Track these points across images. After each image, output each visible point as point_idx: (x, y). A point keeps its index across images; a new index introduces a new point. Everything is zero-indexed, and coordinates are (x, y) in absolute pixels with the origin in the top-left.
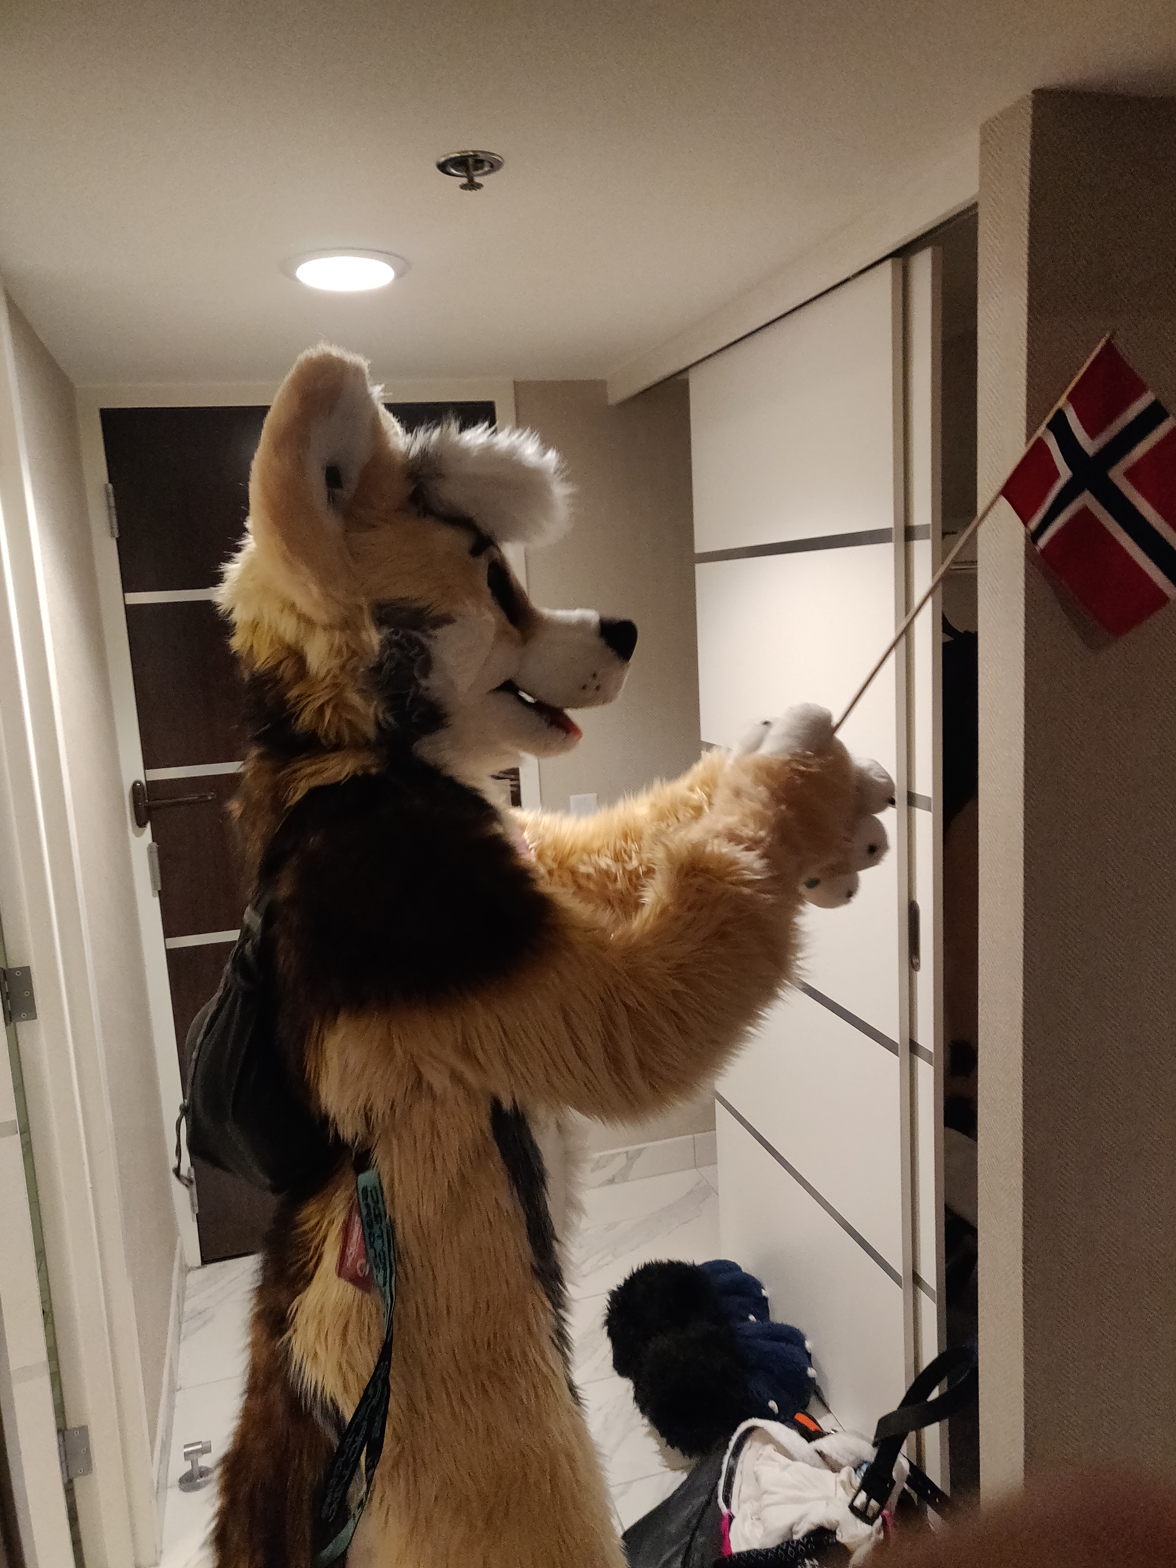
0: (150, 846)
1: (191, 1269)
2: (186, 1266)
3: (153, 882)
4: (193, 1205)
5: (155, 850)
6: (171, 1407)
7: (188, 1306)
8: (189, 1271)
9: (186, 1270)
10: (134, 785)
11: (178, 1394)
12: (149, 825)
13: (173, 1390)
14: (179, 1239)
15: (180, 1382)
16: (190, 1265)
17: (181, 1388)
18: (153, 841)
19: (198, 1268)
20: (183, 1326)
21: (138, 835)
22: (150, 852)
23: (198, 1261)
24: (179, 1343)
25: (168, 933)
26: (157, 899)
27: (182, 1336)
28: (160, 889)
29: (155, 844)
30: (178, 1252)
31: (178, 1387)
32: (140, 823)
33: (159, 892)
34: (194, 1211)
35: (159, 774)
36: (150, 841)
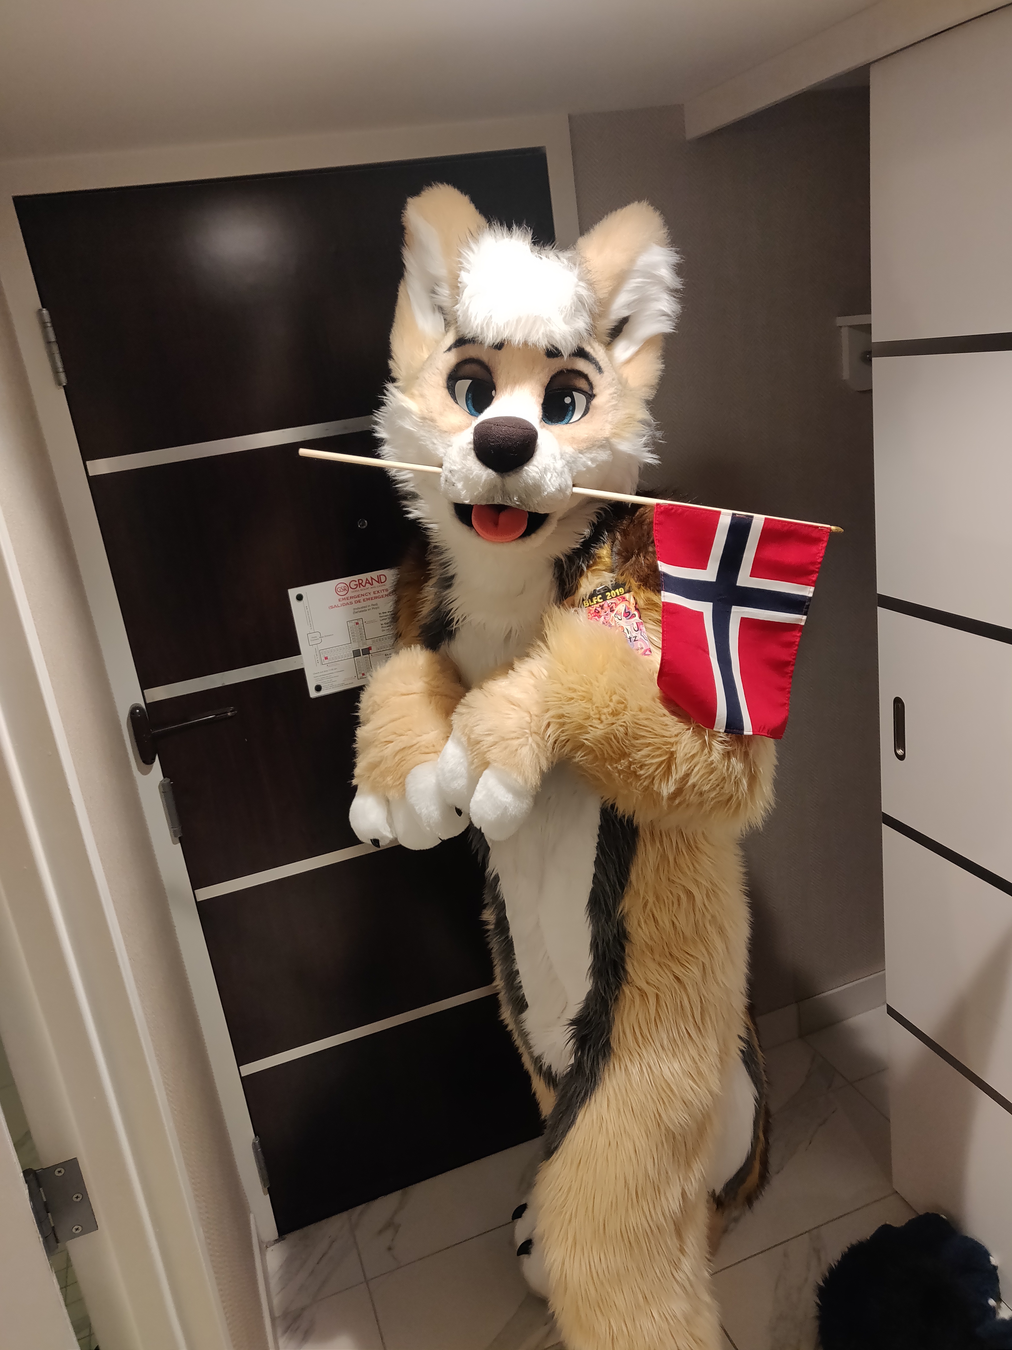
0: (162, 785)
1: (269, 1245)
2: (263, 1244)
5: (168, 787)
8: (266, 1246)
10: (132, 710)
12: (157, 758)
14: (251, 1215)
16: (268, 1241)
18: (164, 777)
19: (276, 1242)
21: (145, 773)
22: (163, 790)
23: (275, 1235)
25: (196, 881)
26: (178, 849)
28: (180, 835)
29: (167, 781)
30: (253, 1227)
32: (146, 759)
34: (264, 1185)
35: (160, 693)
36: (162, 778)
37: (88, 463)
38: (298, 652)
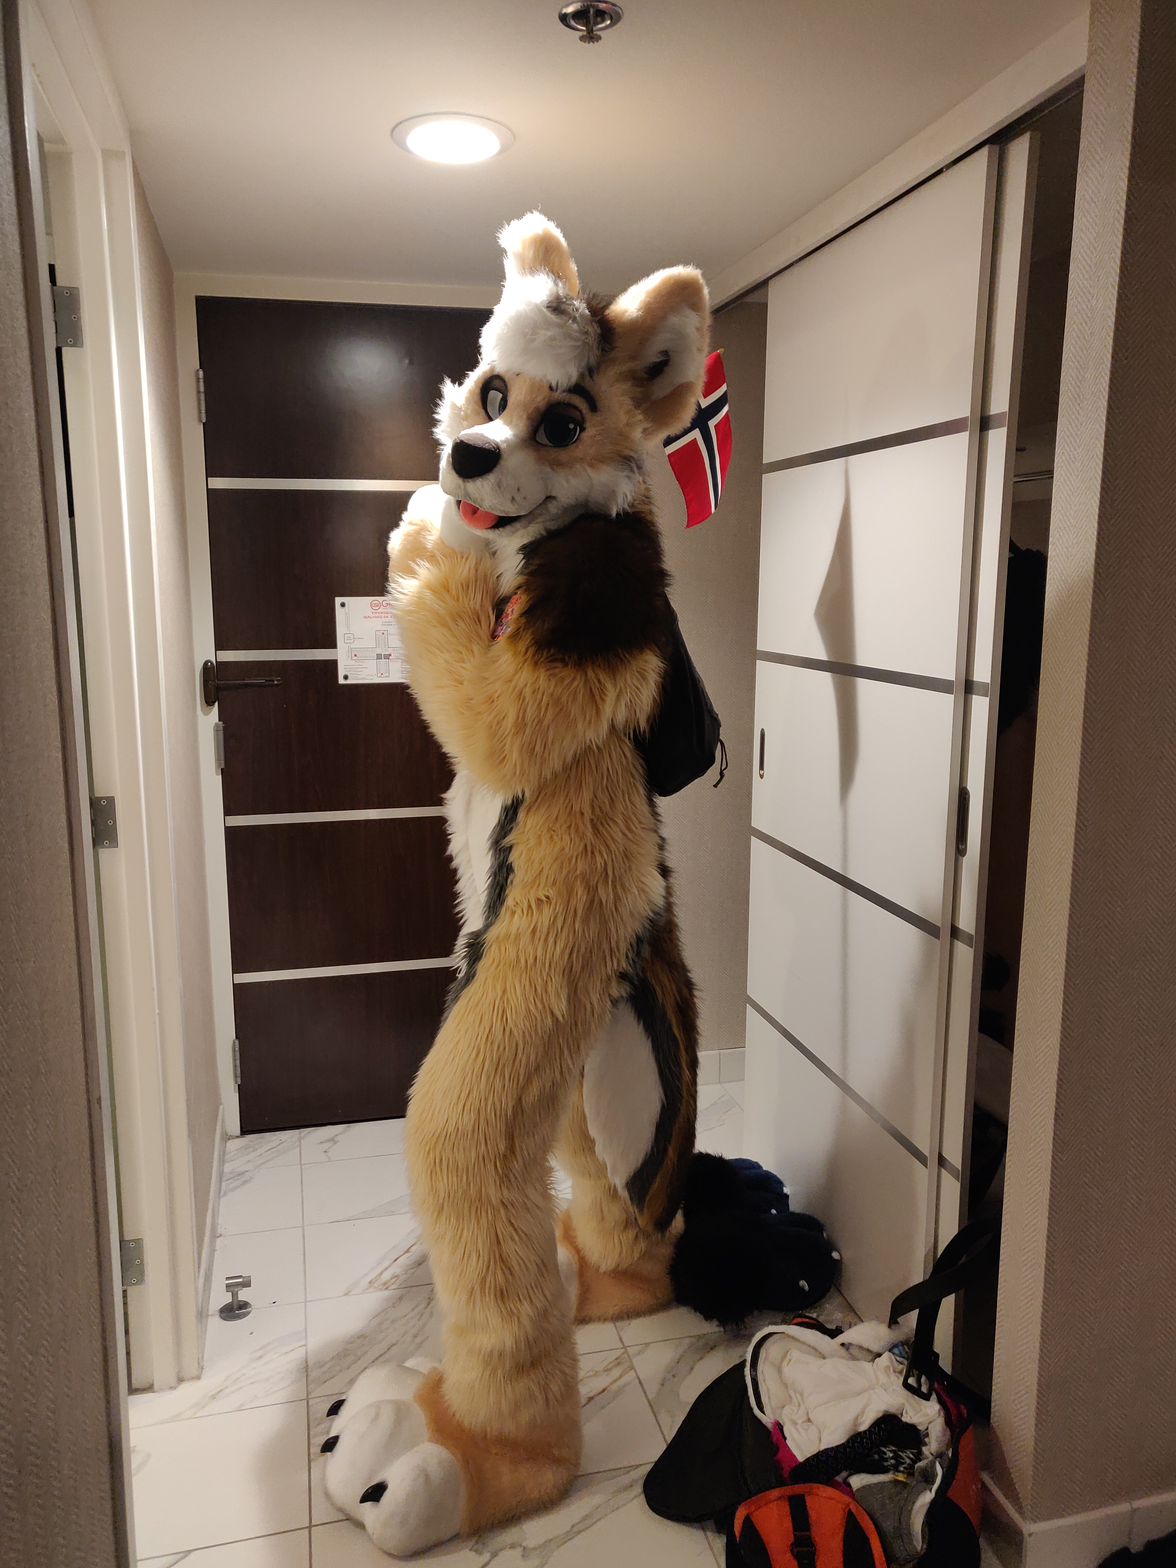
0: (216, 725)
1: (231, 1138)
2: (227, 1135)
3: (218, 759)
4: (236, 1076)
5: (221, 728)
6: (213, 1250)
7: (228, 1168)
8: (229, 1139)
9: (227, 1137)
10: (206, 664)
11: (218, 1240)
12: (216, 704)
13: (215, 1236)
14: (221, 1107)
15: (220, 1230)
16: (230, 1133)
17: (221, 1235)
18: (220, 720)
19: (238, 1137)
20: (224, 1184)
21: (206, 713)
22: (216, 731)
23: (238, 1132)
24: (219, 1198)
25: (228, 812)
26: (219, 779)
27: (222, 1193)
28: (223, 766)
29: (221, 723)
30: (220, 1117)
31: (218, 1235)
32: (209, 702)
33: (222, 770)
34: (236, 1082)
35: (229, 656)
36: (217, 720)
37: (209, 479)
38: (334, 646)
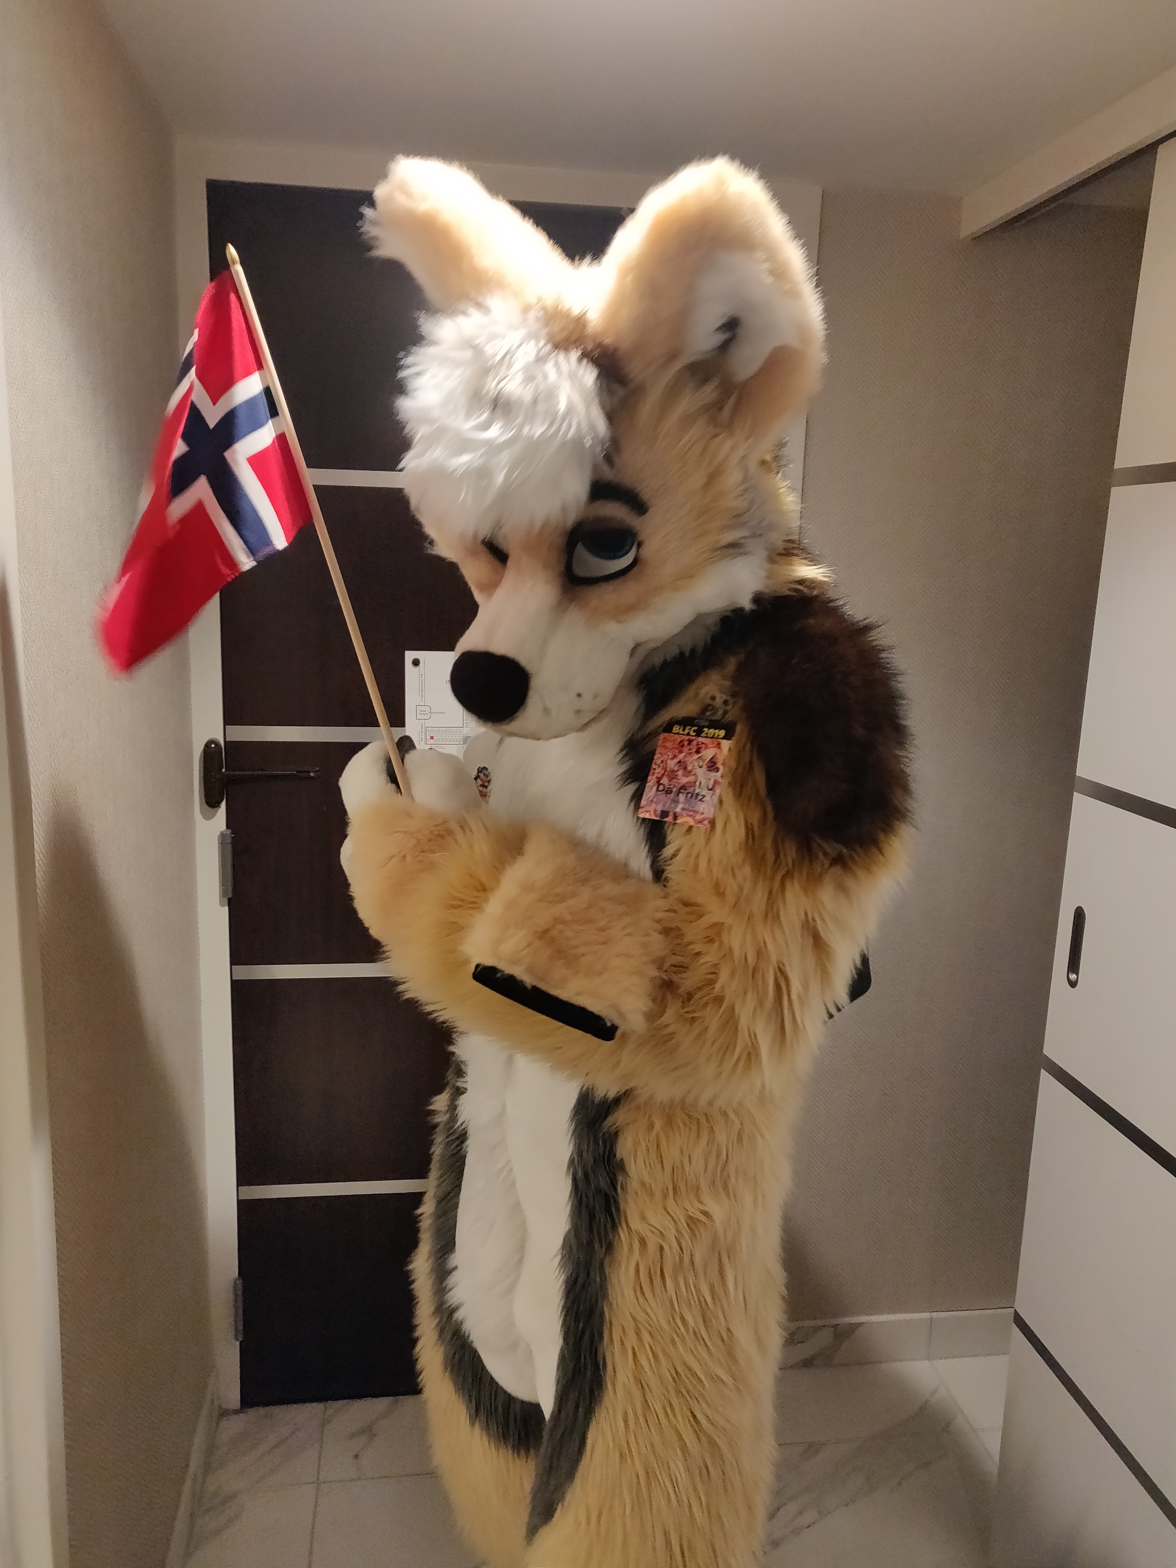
0: (222, 835)
1: (225, 1414)
2: (218, 1410)
3: (223, 883)
4: (236, 1329)
5: (229, 841)
7: (210, 1486)
8: (223, 1416)
9: (219, 1414)
10: (207, 745)
12: (223, 804)
14: (213, 1373)
16: (225, 1406)
18: (228, 827)
19: (236, 1412)
20: (197, 1523)
21: (207, 817)
22: (222, 842)
23: (236, 1403)
25: (236, 957)
28: (230, 896)
29: (229, 831)
32: (211, 801)
33: (229, 900)
34: (237, 1337)
35: (244, 733)
36: (223, 827)
38: (404, 723)
